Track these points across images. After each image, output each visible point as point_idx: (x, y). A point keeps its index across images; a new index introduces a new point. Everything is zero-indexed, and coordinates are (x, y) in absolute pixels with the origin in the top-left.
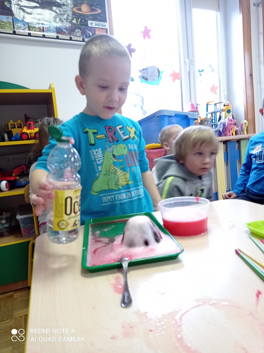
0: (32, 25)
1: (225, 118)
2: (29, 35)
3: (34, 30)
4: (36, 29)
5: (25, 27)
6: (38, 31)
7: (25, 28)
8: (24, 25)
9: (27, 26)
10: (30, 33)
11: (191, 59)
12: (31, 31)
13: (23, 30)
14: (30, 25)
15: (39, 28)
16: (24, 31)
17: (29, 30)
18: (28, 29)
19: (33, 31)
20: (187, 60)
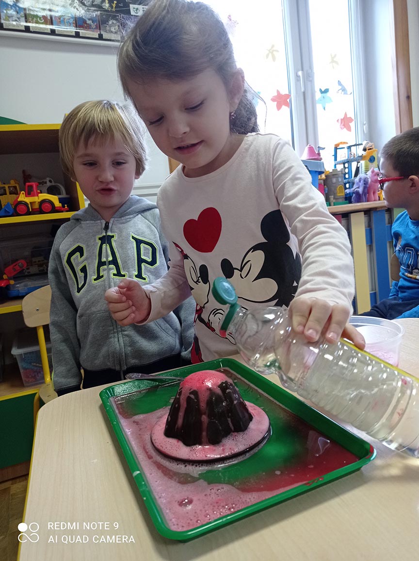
1: (367, 170)
11: (307, 71)
20: (300, 73)
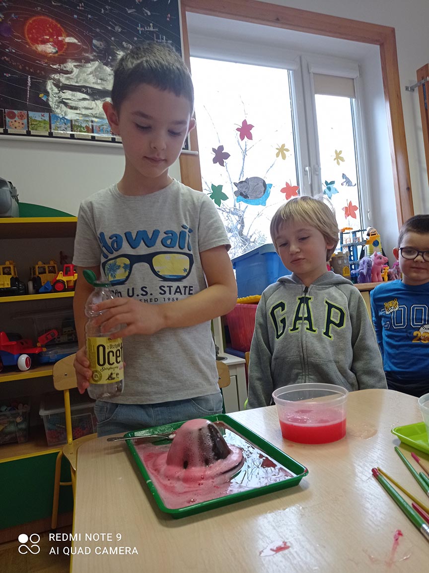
0: (77, 124)
1: (371, 254)
2: (72, 137)
3: (78, 130)
4: (82, 129)
5: (66, 126)
6: (85, 132)
7: (66, 128)
8: (65, 124)
9: (69, 125)
10: (74, 134)
11: (314, 166)
12: (75, 131)
13: (64, 130)
14: (73, 123)
15: (86, 127)
16: (65, 132)
17: (72, 131)
18: (70, 128)
19: (77, 132)
20: (307, 168)
